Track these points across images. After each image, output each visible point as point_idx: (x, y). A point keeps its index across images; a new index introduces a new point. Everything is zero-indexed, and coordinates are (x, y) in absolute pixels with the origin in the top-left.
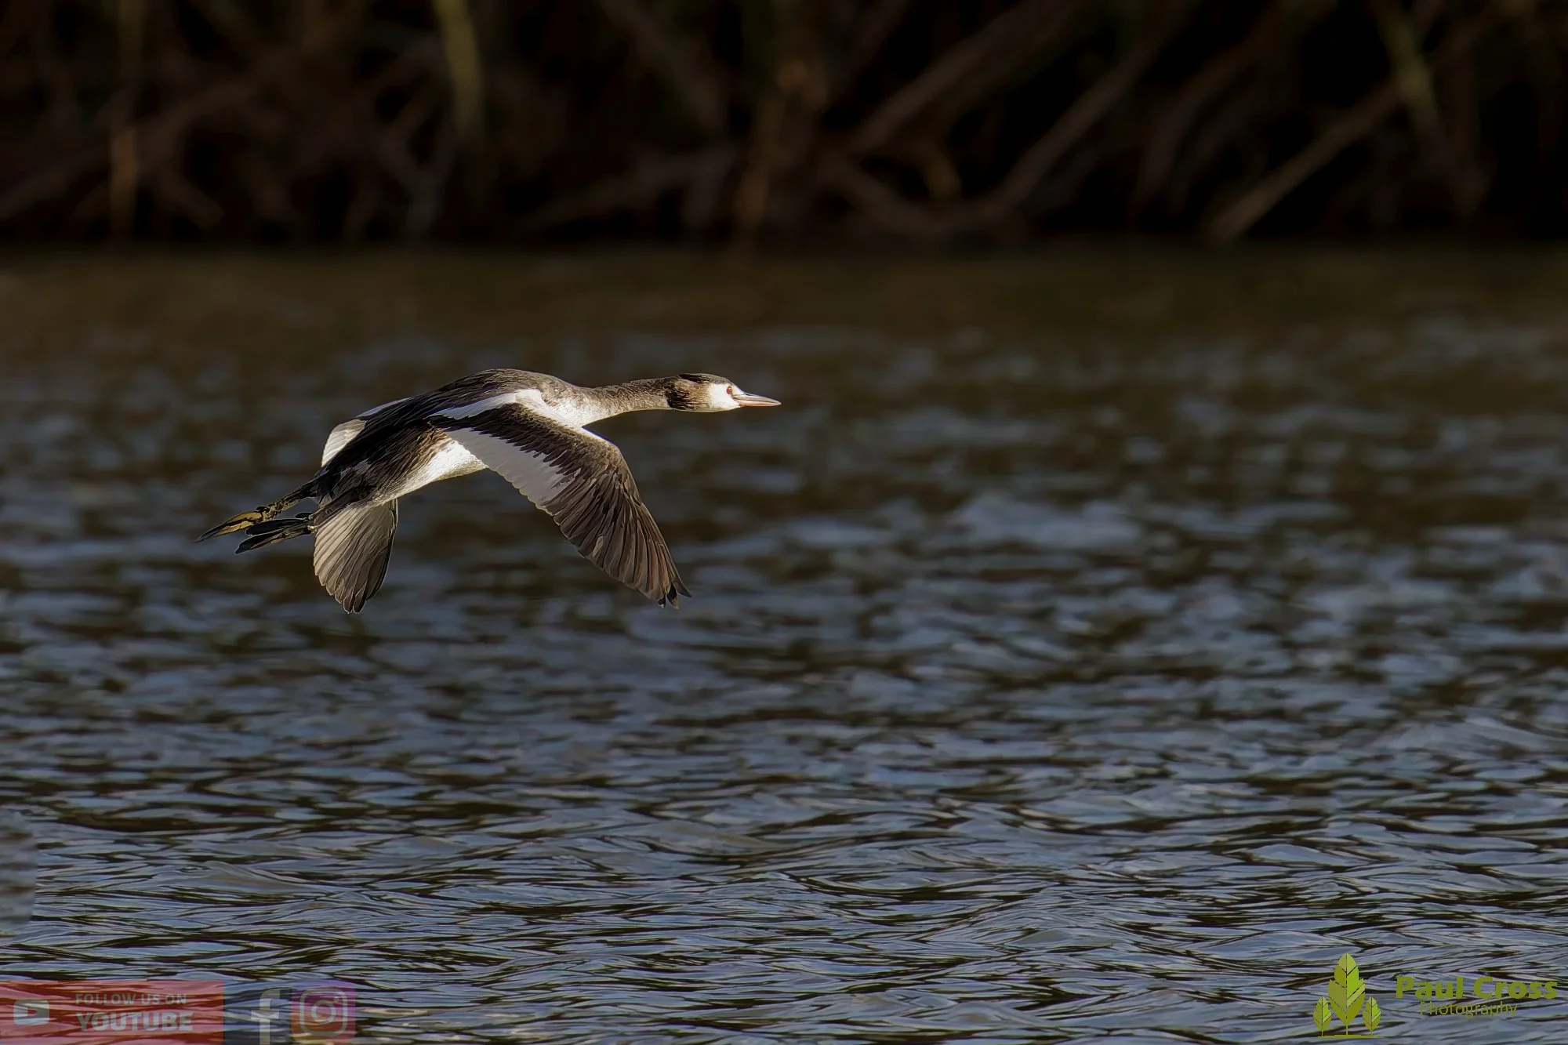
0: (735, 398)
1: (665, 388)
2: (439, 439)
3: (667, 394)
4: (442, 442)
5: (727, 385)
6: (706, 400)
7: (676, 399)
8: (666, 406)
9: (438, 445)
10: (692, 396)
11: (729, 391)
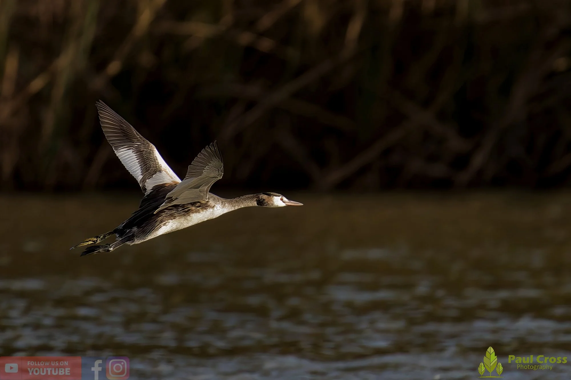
0: (284, 202)
1: (256, 198)
2: (164, 221)
3: (257, 200)
4: (165, 222)
5: (281, 197)
6: (272, 202)
7: (260, 202)
8: (256, 205)
9: (163, 223)
10: (266, 201)
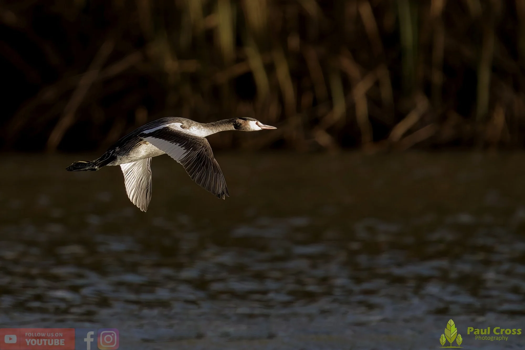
1: (233, 122)
5: (256, 121)
7: (237, 126)
9: (141, 142)
10: (243, 125)
11: (257, 124)
